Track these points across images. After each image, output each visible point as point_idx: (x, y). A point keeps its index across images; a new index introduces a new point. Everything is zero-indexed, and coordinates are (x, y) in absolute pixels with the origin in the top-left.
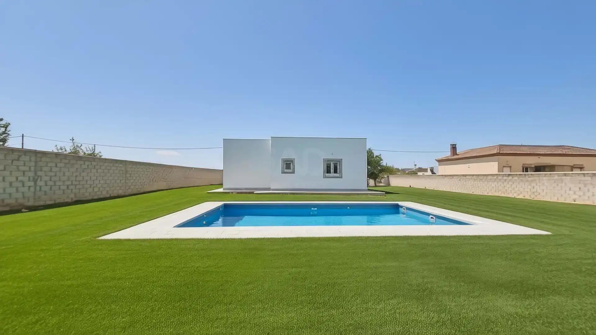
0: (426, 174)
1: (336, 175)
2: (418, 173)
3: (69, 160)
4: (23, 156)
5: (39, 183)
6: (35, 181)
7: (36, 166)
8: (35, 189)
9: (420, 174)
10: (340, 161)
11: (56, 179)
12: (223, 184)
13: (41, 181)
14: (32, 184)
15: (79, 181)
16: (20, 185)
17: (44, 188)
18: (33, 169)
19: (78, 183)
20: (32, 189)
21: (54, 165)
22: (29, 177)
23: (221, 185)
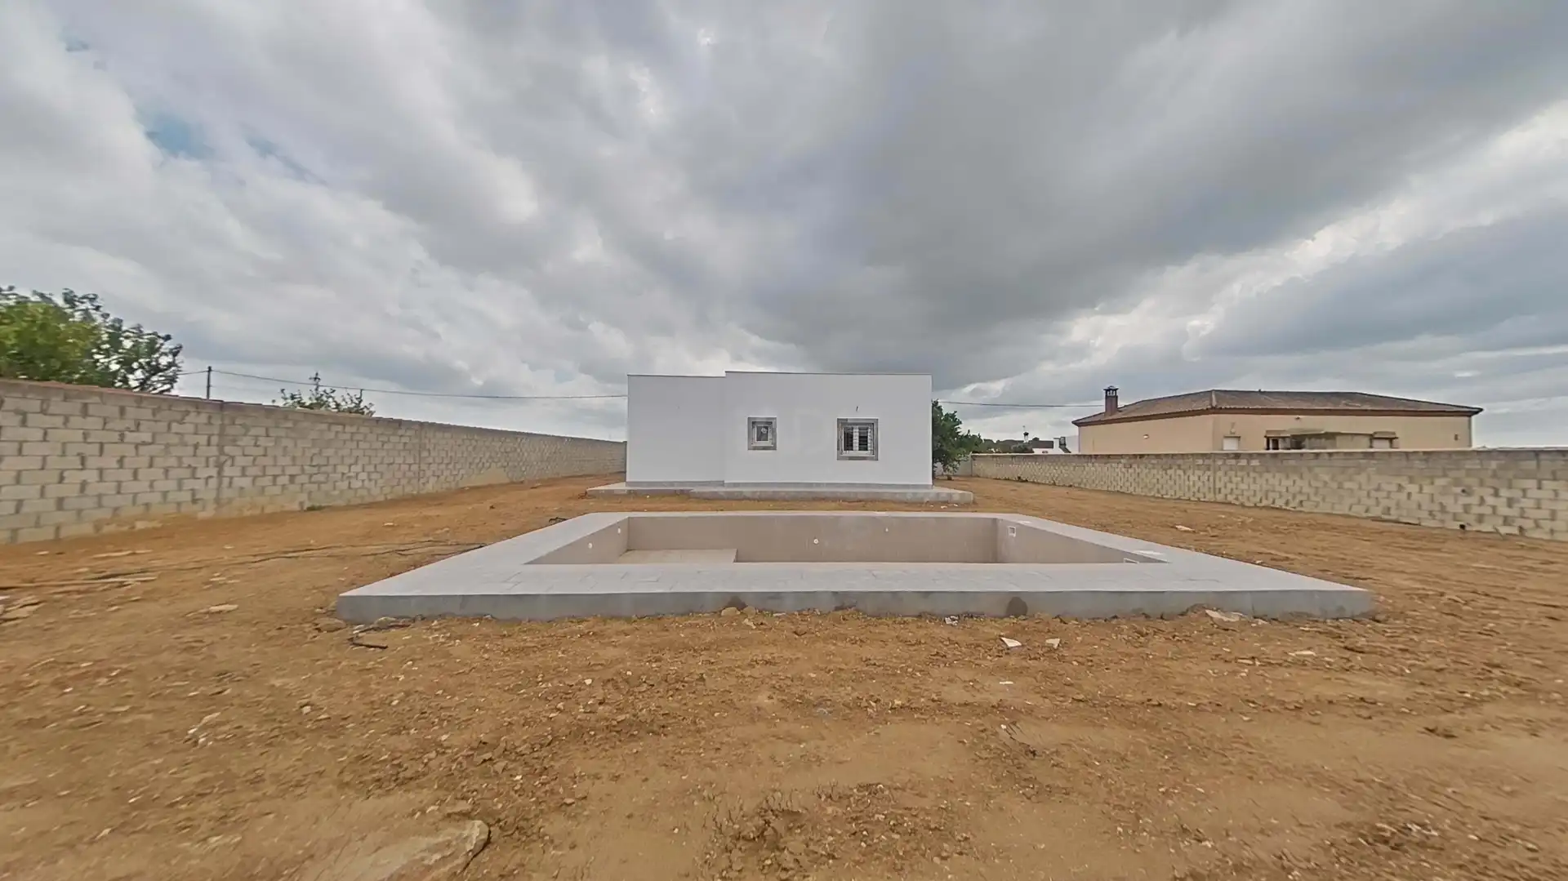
0: (1050, 451)
1: (863, 453)
2: (1034, 450)
3: (296, 422)
4: (193, 415)
5: (228, 471)
6: (220, 466)
7: (221, 435)
8: (220, 483)
9: (1038, 451)
10: (872, 424)
11: (268, 461)
12: (625, 472)
13: (232, 465)
14: (213, 472)
15: (319, 466)
16: (186, 473)
17: (240, 482)
18: (215, 440)
19: (315, 470)
20: (213, 483)
21: (262, 431)
22: (207, 459)
23: (621, 475)
